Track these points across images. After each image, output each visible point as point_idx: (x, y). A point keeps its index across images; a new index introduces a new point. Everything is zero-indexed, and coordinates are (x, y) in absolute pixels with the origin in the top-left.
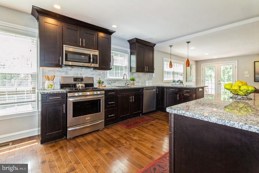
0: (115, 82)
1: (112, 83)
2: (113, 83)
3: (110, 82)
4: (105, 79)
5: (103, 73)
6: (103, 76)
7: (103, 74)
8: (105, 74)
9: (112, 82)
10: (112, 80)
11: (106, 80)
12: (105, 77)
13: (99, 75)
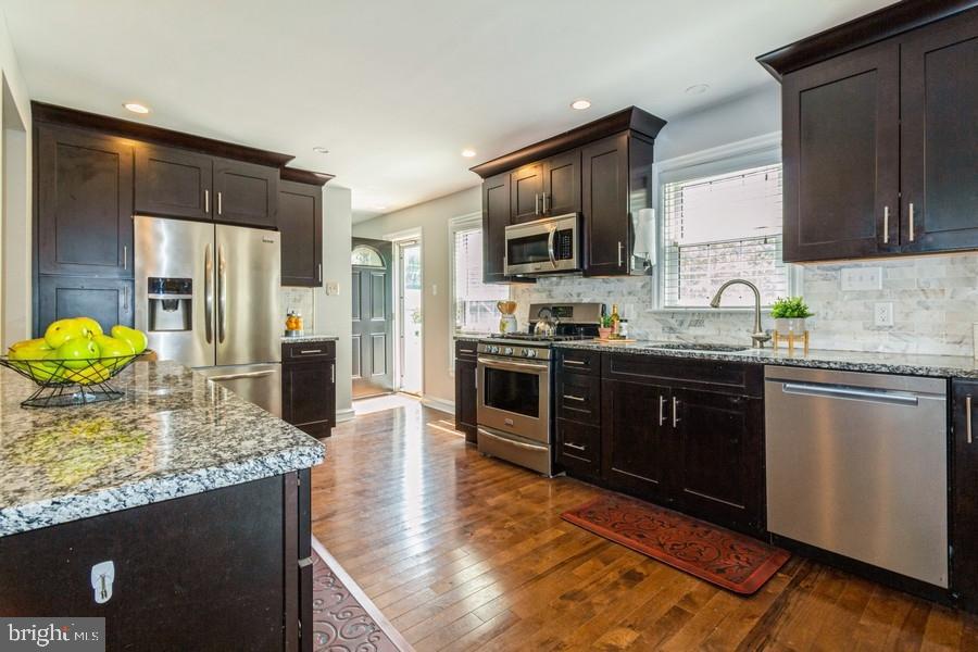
0: (698, 323)
1: (686, 325)
2: (690, 325)
3: (673, 322)
4: (655, 308)
5: (643, 287)
6: (646, 298)
7: (645, 290)
8: (650, 291)
9: (682, 323)
10: (687, 313)
11: (655, 313)
12: (650, 302)
13: (630, 293)
